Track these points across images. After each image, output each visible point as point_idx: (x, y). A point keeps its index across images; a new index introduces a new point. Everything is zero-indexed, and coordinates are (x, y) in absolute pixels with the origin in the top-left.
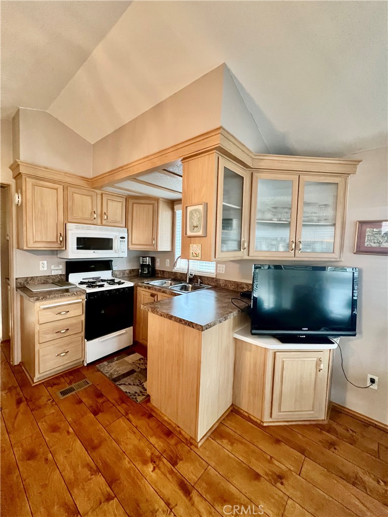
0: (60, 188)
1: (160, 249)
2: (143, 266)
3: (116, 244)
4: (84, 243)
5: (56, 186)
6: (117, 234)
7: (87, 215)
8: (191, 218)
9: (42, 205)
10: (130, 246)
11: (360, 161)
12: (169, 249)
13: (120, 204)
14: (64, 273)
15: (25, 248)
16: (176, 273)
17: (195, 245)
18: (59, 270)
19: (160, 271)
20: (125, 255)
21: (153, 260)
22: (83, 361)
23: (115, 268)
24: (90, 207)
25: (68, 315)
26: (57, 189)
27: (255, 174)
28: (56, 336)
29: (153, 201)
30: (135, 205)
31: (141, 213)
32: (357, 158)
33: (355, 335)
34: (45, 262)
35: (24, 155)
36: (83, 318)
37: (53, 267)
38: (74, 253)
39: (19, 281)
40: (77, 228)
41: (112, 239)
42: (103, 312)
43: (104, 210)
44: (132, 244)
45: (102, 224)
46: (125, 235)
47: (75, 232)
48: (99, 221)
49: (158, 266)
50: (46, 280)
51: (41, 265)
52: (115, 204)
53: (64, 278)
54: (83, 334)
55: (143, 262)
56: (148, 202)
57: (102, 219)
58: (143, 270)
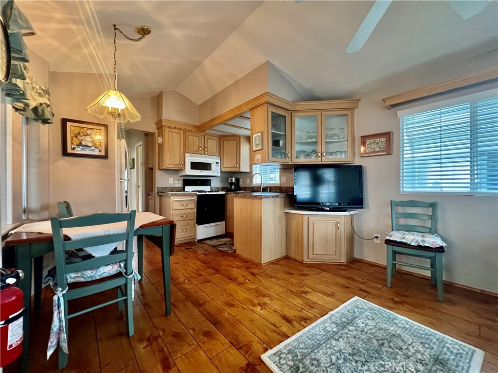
0: (182, 132)
1: (242, 171)
2: (231, 184)
3: (213, 166)
4: (195, 166)
5: (179, 131)
6: (214, 160)
7: (196, 149)
8: (255, 141)
9: (172, 143)
10: (222, 169)
11: (360, 100)
12: (248, 171)
13: (215, 141)
14: (182, 186)
15: (164, 168)
16: (253, 187)
17: (258, 155)
18: (179, 184)
19: (243, 187)
20: (219, 174)
21: (237, 180)
22: (195, 238)
23: (212, 185)
24: (198, 144)
25: (187, 207)
26: (180, 133)
27: (293, 114)
28: (181, 218)
29: (236, 138)
30: (225, 141)
31: (229, 146)
32: (358, 98)
33: (362, 208)
34: (172, 179)
35: (165, 116)
36: (195, 210)
37: (176, 182)
38: (189, 171)
39: (159, 189)
40: (191, 156)
41: (211, 164)
42: (206, 209)
43: (206, 146)
44: (223, 168)
45: (204, 154)
46: (219, 161)
47: (190, 159)
48: (203, 153)
49: (242, 184)
50: (172, 189)
51: (170, 180)
52: (212, 141)
53: (182, 189)
54: (195, 220)
55: (231, 181)
56: (233, 138)
57: (204, 151)
58: (231, 187)
